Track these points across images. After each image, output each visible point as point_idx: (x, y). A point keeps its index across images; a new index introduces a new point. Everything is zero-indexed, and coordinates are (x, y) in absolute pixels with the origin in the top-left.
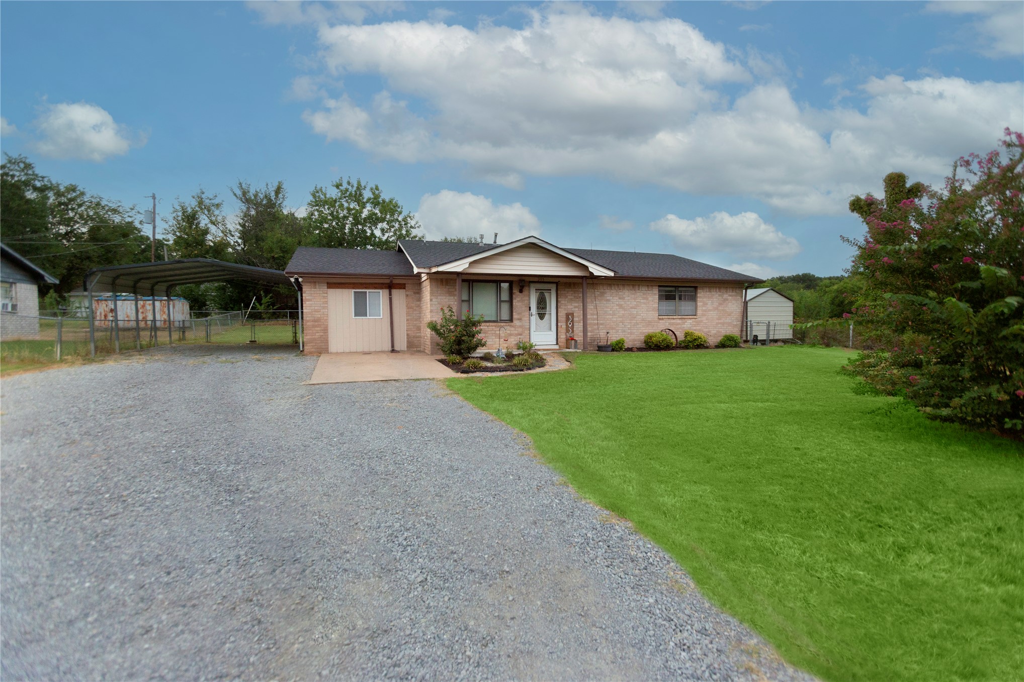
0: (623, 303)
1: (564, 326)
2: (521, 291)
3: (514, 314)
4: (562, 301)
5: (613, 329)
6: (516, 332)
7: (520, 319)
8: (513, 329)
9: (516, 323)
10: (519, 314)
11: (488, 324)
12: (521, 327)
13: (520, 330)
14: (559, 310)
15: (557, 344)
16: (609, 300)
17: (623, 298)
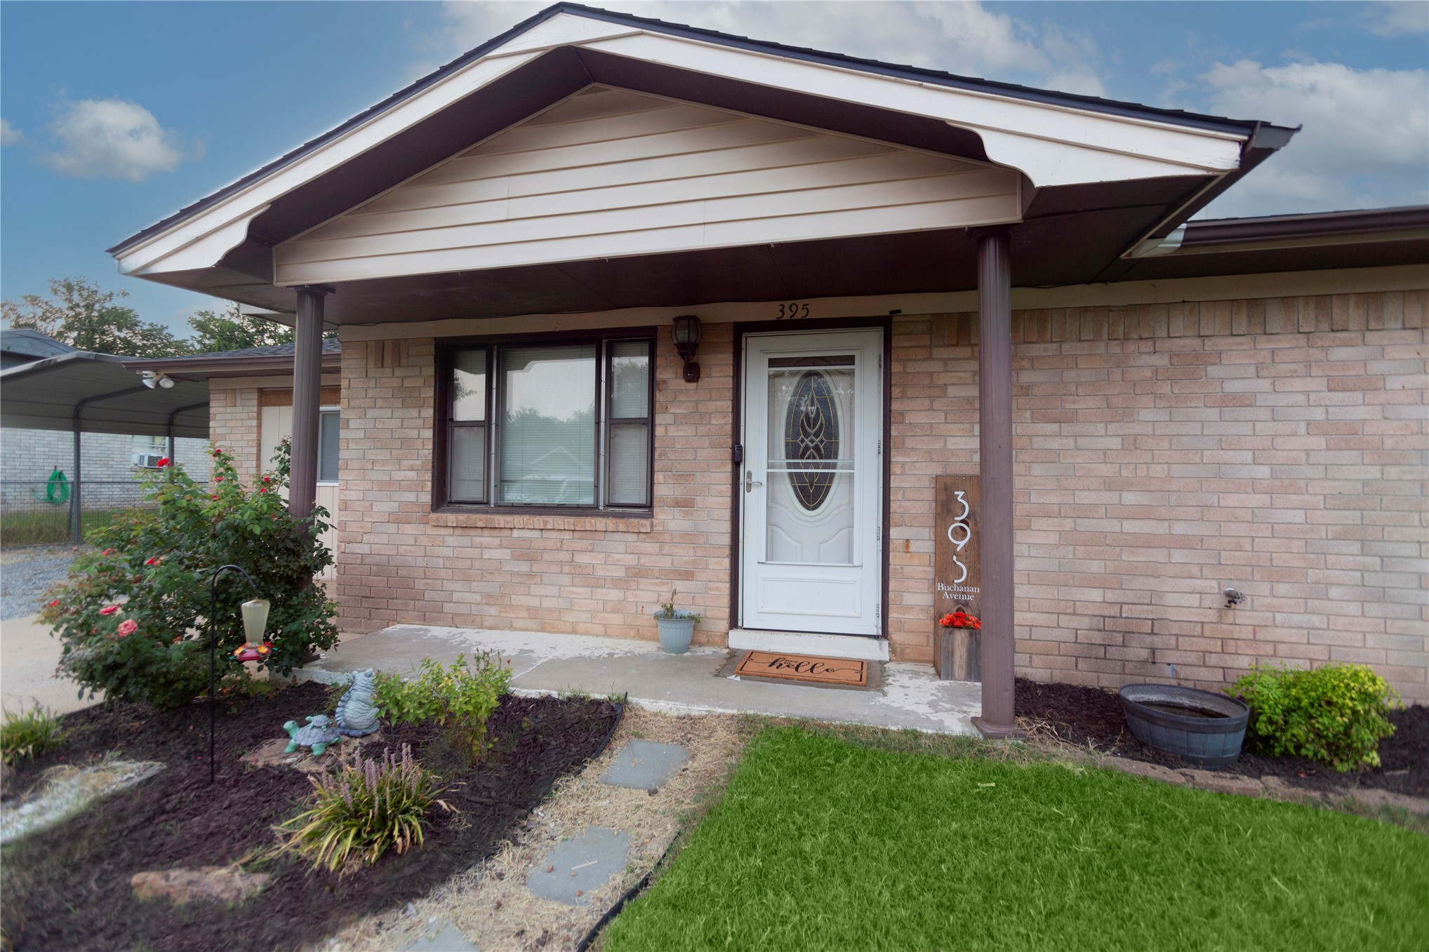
0: (1360, 413)
1: (924, 544)
2: (692, 373)
3: (659, 477)
4: (914, 412)
5: (1276, 574)
6: (666, 563)
7: (685, 504)
8: (649, 547)
9: (666, 517)
10: (682, 477)
11: (538, 521)
12: (689, 538)
13: (684, 555)
14: (896, 458)
15: (885, 634)
16: (1244, 401)
17: (1369, 385)
